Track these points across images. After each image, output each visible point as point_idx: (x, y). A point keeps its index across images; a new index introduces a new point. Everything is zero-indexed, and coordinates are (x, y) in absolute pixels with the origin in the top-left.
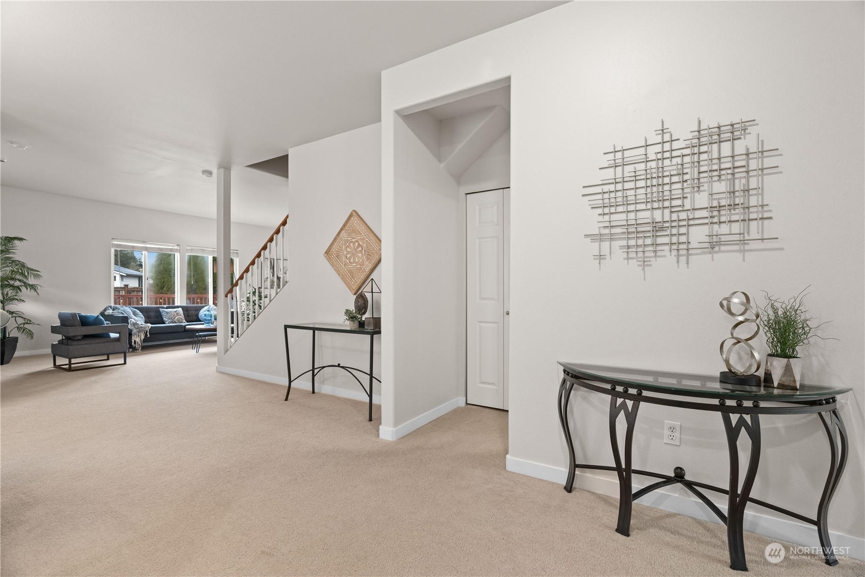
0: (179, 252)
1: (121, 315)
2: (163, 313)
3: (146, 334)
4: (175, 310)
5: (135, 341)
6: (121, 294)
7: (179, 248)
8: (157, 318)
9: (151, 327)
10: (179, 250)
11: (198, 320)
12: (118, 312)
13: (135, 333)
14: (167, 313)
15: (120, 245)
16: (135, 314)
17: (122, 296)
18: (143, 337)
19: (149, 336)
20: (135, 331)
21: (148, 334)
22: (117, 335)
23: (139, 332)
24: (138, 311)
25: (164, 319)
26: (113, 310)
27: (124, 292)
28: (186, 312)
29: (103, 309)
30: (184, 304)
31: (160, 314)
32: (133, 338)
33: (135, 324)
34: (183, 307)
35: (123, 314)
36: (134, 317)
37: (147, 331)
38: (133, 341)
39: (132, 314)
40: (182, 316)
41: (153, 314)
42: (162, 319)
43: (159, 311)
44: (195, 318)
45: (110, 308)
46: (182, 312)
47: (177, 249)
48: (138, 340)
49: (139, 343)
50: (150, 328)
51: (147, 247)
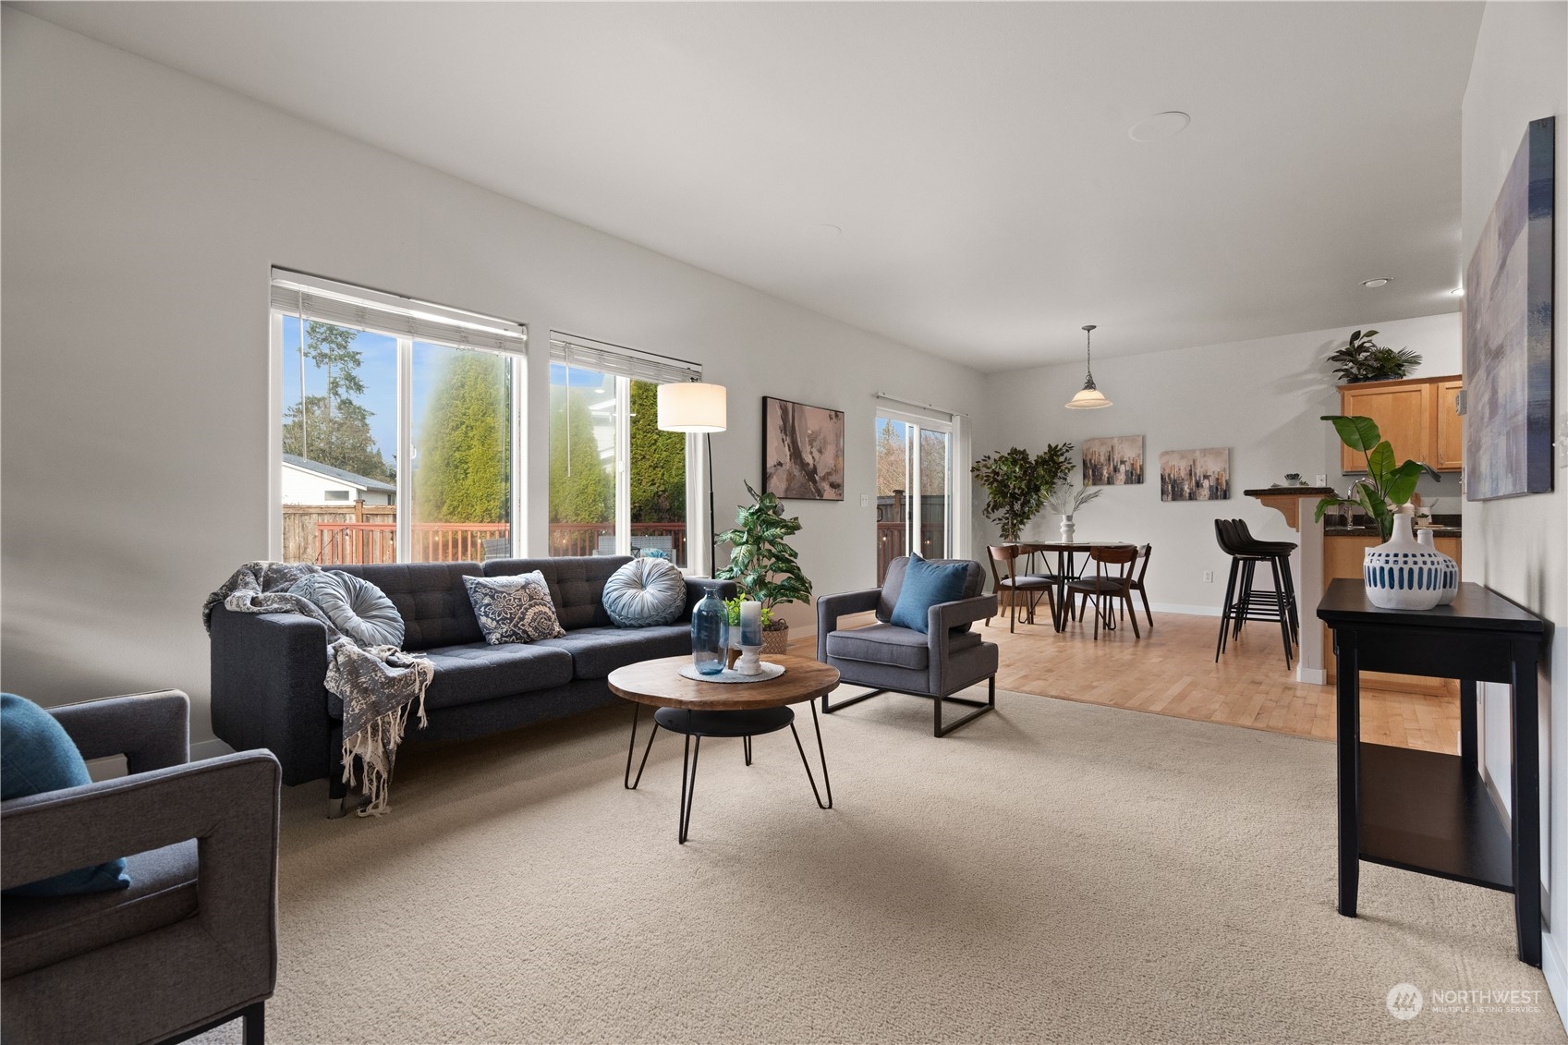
0: (527, 353)
1: (298, 618)
2: (478, 596)
3: (413, 718)
4: (520, 579)
5: (358, 760)
6: (347, 522)
7: (525, 337)
8: (453, 615)
9: (438, 675)
10: (527, 344)
11: (603, 620)
12: (283, 599)
13: (357, 717)
14: (493, 593)
15: (307, 297)
16: (362, 606)
17: (351, 527)
18: (395, 735)
19: (424, 723)
20: (355, 707)
21: (421, 712)
22: (178, 855)
23: (376, 709)
24: (378, 591)
25: (483, 619)
26: (266, 587)
27: (354, 517)
28: (556, 587)
29: (225, 578)
30: (544, 556)
31: (467, 597)
32: (347, 744)
33: (355, 668)
34: (544, 567)
35: (303, 609)
36: (356, 621)
37: (417, 699)
38: (347, 761)
39: (347, 607)
40: (549, 609)
41: (435, 599)
42: (475, 619)
43: (462, 583)
44: (590, 609)
45: (251, 579)
46: (547, 591)
47: (517, 341)
48: (370, 751)
49: (379, 766)
50: (430, 677)
51: (413, 318)
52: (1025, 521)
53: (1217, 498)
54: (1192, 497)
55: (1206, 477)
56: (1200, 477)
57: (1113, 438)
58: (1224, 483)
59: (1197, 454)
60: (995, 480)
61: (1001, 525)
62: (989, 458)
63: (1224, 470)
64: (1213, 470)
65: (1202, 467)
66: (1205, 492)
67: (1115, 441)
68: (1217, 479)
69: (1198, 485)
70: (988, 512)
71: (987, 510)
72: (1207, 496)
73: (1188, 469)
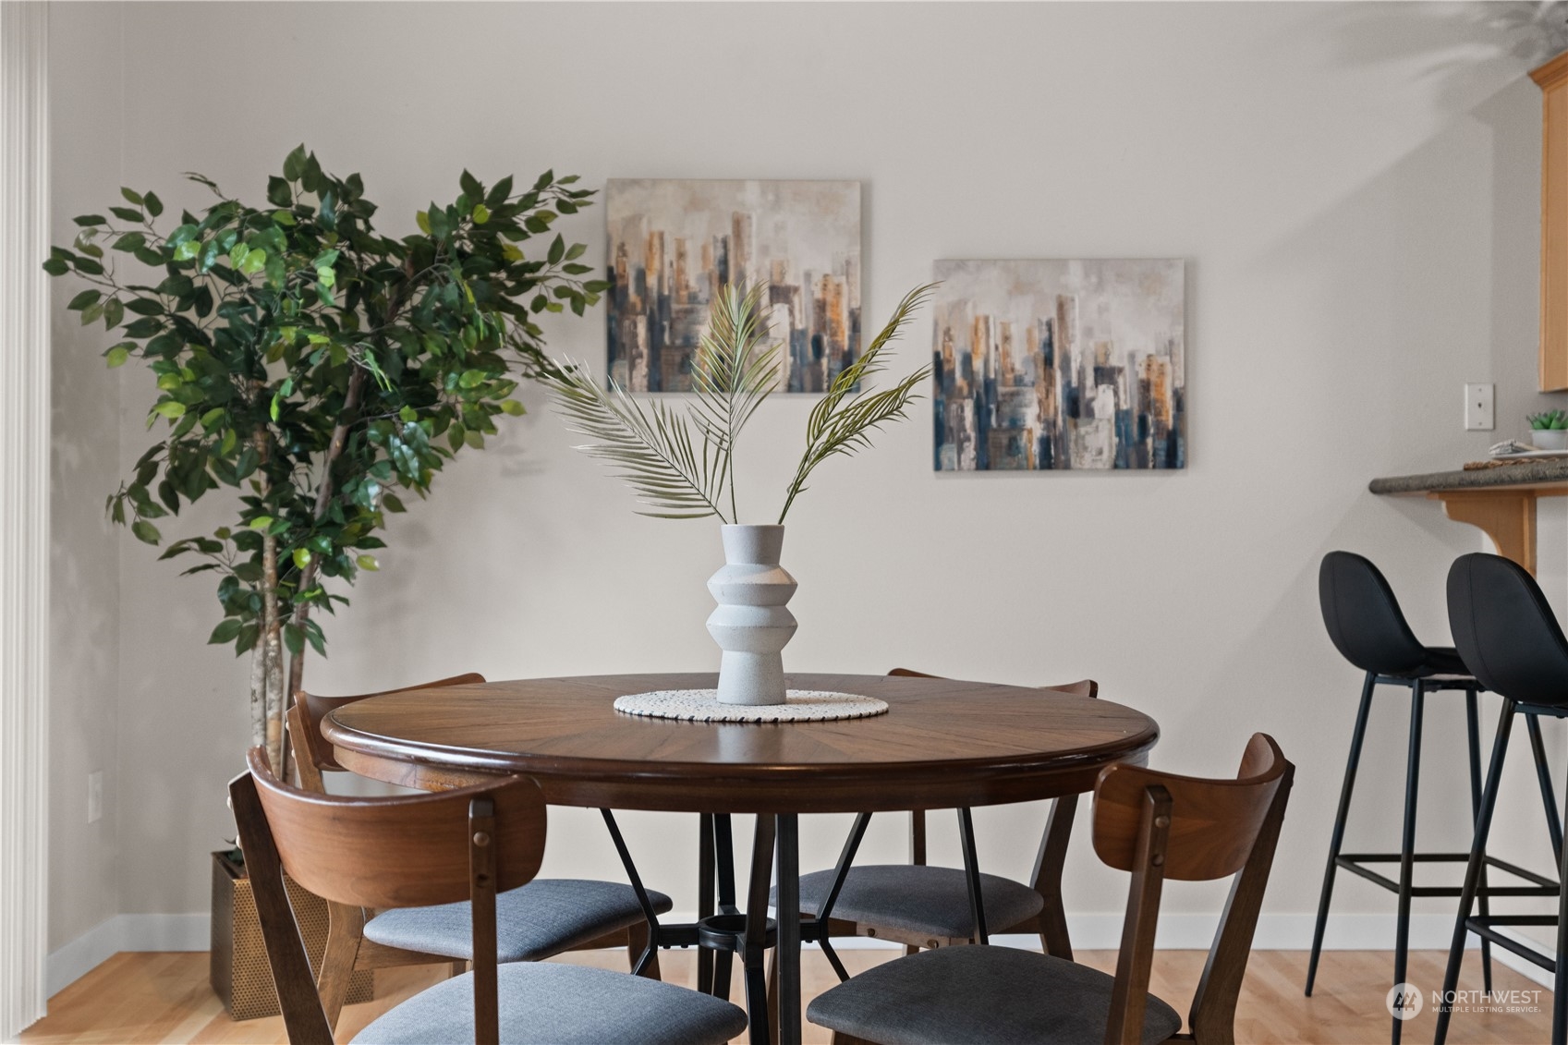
52: (351, 553)
53: (1142, 465)
54: (1053, 457)
55: (1105, 374)
56: (1081, 373)
57: (739, 183)
58: (1169, 404)
59: (1074, 278)
60: (187, 332)
61: (216, 578)
62: (154, 205)
63: (1170, 348)
64: (1129, 346)
65: (1088, 332)
66: (1100, 436)
67: (751, 195)
68: (1145, 386)
69: (1076, 406)
70: (145, 506)
71: (138, 491)
72: (1108, 456)
73: (1040, 336)
